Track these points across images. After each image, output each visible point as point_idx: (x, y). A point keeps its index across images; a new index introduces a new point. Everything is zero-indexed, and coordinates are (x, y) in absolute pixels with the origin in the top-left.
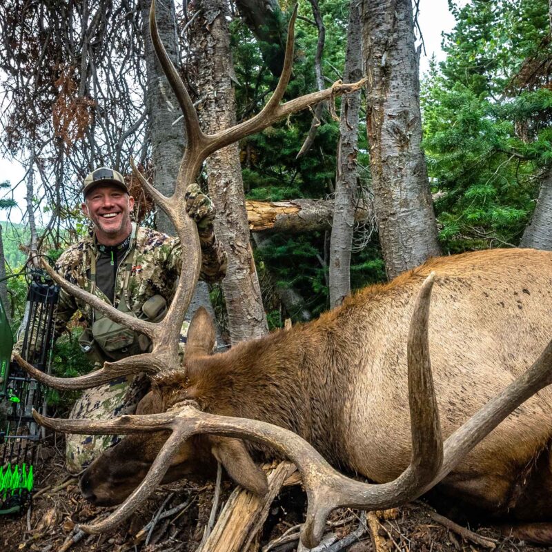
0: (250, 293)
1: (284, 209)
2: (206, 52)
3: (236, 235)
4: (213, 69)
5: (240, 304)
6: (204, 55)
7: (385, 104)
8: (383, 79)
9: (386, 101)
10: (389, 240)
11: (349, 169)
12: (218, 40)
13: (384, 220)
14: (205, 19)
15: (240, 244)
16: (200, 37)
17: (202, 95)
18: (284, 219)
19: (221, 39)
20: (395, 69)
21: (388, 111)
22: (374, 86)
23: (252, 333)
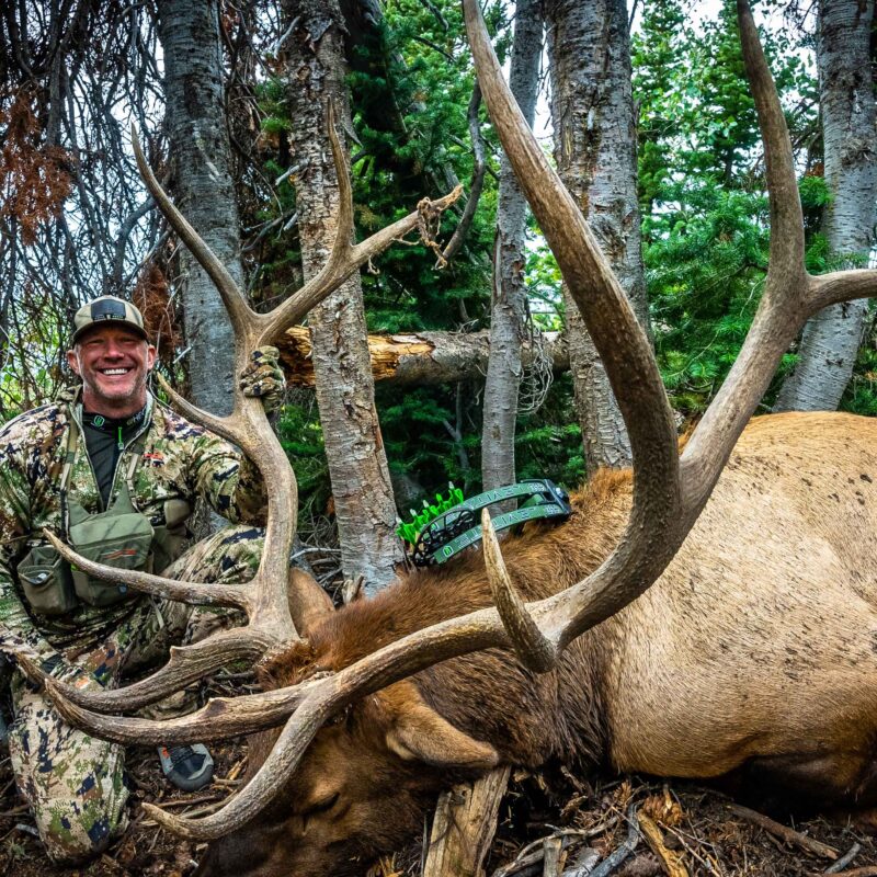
0: (376, 482)
1: (409, 347)
2: (308, 87)
3: (355, 389)
4: (320, 115)
5: (360, 500)
6: (304, 91)
7: (590, 187)
8: (589, 149)
9: (593, 184)
10: (593, 398)
11: (514, 286)
12: (329, 69)
13: (584, 367)
14: (307, 32)
15: (361, 403)
16: (297, 61)
17: (298, 157)
18: (410, 363)
19: (333, 68)
20: (607, 135)
21: (595, 200)
22: (574, 159)
23: (380, 547)
